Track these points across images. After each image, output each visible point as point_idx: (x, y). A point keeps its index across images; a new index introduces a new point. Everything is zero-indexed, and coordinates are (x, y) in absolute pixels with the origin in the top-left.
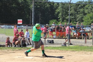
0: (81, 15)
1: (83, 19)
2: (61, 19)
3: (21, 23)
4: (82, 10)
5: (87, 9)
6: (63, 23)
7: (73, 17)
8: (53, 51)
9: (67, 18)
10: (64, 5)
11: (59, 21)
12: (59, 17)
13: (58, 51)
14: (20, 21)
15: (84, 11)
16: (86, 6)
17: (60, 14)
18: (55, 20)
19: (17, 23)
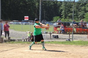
0: (82, 12)
1: (85, 16)
2: (64, 16)
3: (28, 20)
4: (83, 8)
6: (65, 19)
7: (75, 14)
8: (59, 45)
9: (69, 15)
10: (66, 3)
12: (62, 14)
13: (63, 45)
14: (26, 18)
17: (63, 12)
18: (58, 17)
19: (24, 20)
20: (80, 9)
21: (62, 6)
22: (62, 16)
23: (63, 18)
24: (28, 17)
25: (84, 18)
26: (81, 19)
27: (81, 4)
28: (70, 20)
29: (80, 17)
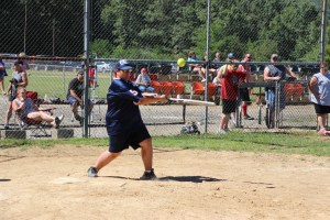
0: (186, 24)
1: (193, 38)
2: (121, 39)
4: (187, 10)
6: (128, 50)
7: (160, 33)
9: (142, 33)
11: (117, 45)
12: (115, 32)
15: (194, 13)
17: (119, 22)
18: (104, 42)
20: (179, 15)
22: (117, 37)
23: (119, 49)
25: (194, 45)
26: (180, 50)
28: (145, 52)
29: (177, 43)
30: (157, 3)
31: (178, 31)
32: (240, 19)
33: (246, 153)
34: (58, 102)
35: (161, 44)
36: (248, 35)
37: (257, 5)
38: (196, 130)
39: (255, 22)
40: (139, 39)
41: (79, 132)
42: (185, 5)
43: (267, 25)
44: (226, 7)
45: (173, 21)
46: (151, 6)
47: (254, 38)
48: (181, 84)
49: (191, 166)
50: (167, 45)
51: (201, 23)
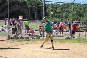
0: (66, 13)
2: (51, 16)
3: (22, 19)
4: (67, 9)
5: (71, 9)
6: (52, 19)
7: (60, 15)
9: (56, 15)
11: (50, 17)
12: (49, 15)
15: (68, 10)
16: (70, 7)
18: (47, 17)
19: (19, 19)
20: (64, 10)
21: (49, 8)
22: (50, 15)
23: (50, 18)
24: (22, 16)
25: (68, 18)
26: (65, 19)
27: (65, 6)
28: (56, 19)
29: (64, 17)
30: (59, 8)
31: (64, 14)
32: (79, 12)
33: (81, 44)
34: (36, 31)
35: (60, 17)
36: (81, 15)
37: (84, 8)
38: (69, 38)
39: (83, 12)
40: (55, 16)
41: (41, 38)
42: (66, 8)
43: (86, 13)
44: (76, 9)
45: (63, 12)
46: (58, 9)
47: (83, 16)
48: (65, 27)
49: (68, 46)
50: (62, 18)
51: (70, 12)
